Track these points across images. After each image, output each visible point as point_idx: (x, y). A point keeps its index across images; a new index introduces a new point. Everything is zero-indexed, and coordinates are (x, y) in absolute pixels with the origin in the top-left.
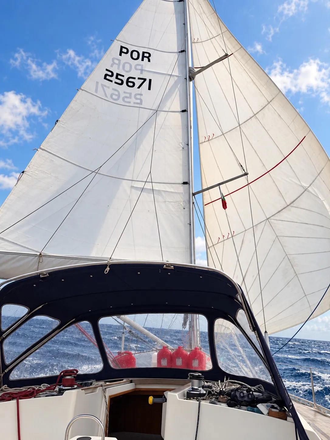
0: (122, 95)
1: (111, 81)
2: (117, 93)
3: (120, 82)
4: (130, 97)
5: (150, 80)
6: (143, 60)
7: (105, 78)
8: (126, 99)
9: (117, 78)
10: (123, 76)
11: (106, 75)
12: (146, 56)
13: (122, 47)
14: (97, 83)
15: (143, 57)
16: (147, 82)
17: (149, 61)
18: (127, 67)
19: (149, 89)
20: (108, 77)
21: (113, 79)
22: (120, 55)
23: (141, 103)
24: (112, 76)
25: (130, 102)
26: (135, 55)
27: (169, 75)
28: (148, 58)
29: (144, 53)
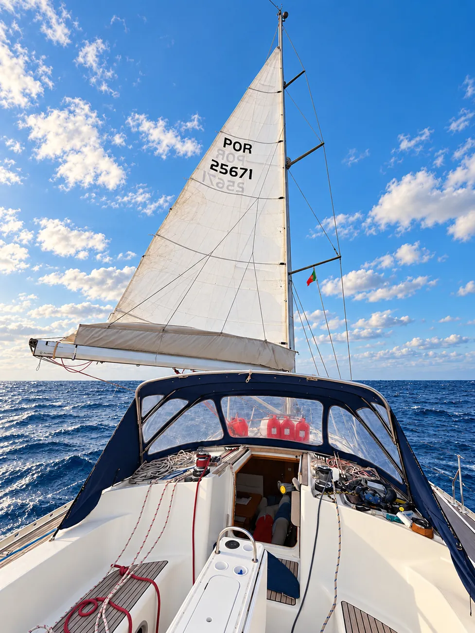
0: (227, 183)
1: (217, 171)
2: (222, 182)
3: (224, 171)
4: (233, 186)
5: (251, 171)
6: (244, 152)
7: (211, 168)
8: (230, 188)
9: (222, 168)
10: (227, 166)
11: (212, 165)
12: (247, 148)
13: (226, 139)
14: (205, 172)
15: (245, 148)
16: (248, 172)
17: (250, 152)
18: (231, 158)
19: (250, 178)
20: (214, 167)
21: (218, 168)
22: (224, 146)
23: (243, 191)
24: (217, 166)
25: (233, 190)
26: (237, 146)
27: (268, 165)
28: (249, 149)
29: (245, 145)
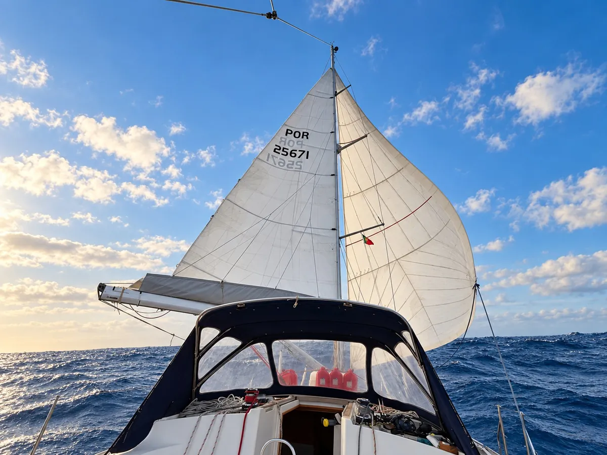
0: (287, 163)
1: (279, 153)
2: (283, 162)
3: (285, 154)
4: (293, 164)
5: (308, 152)
6: (303, 137)
7: (275, 151)
8: (290, 166)
9: (283, 151)
10: (288, 149)
11: (275, 149)
13: (288, 130)
14: (269, 155)
15: (303, 135)
16: (306, 153)
17: (307, 138)
18: (291, 144)
19: (307, 158)
21: (281, 152)
22: (286, 135)
23: (301, 168)
24: (280, 149)
25: (292, 168)
26: (297, 135)
27: (323, 149)
28: (307, 136)
29: (303, 133)
